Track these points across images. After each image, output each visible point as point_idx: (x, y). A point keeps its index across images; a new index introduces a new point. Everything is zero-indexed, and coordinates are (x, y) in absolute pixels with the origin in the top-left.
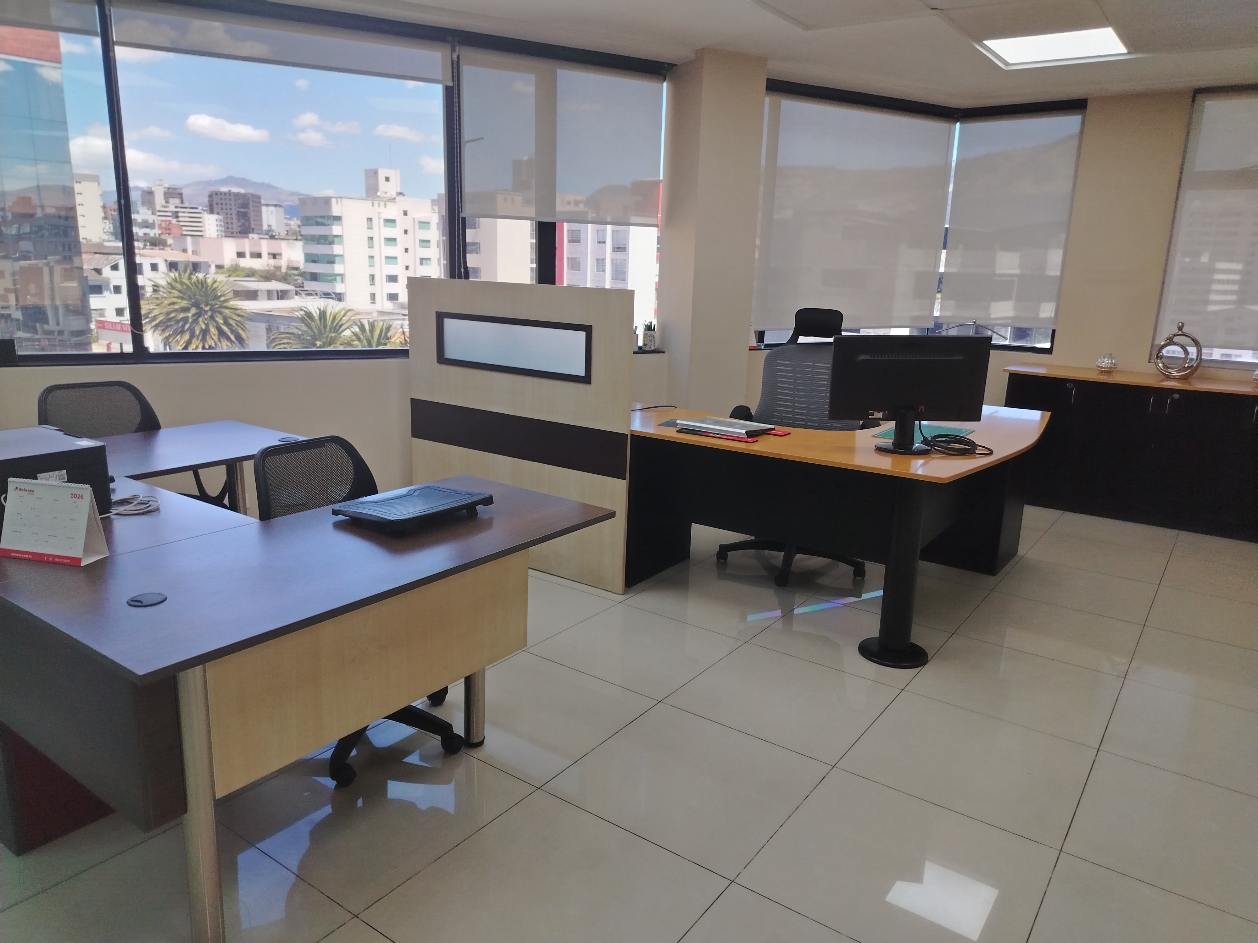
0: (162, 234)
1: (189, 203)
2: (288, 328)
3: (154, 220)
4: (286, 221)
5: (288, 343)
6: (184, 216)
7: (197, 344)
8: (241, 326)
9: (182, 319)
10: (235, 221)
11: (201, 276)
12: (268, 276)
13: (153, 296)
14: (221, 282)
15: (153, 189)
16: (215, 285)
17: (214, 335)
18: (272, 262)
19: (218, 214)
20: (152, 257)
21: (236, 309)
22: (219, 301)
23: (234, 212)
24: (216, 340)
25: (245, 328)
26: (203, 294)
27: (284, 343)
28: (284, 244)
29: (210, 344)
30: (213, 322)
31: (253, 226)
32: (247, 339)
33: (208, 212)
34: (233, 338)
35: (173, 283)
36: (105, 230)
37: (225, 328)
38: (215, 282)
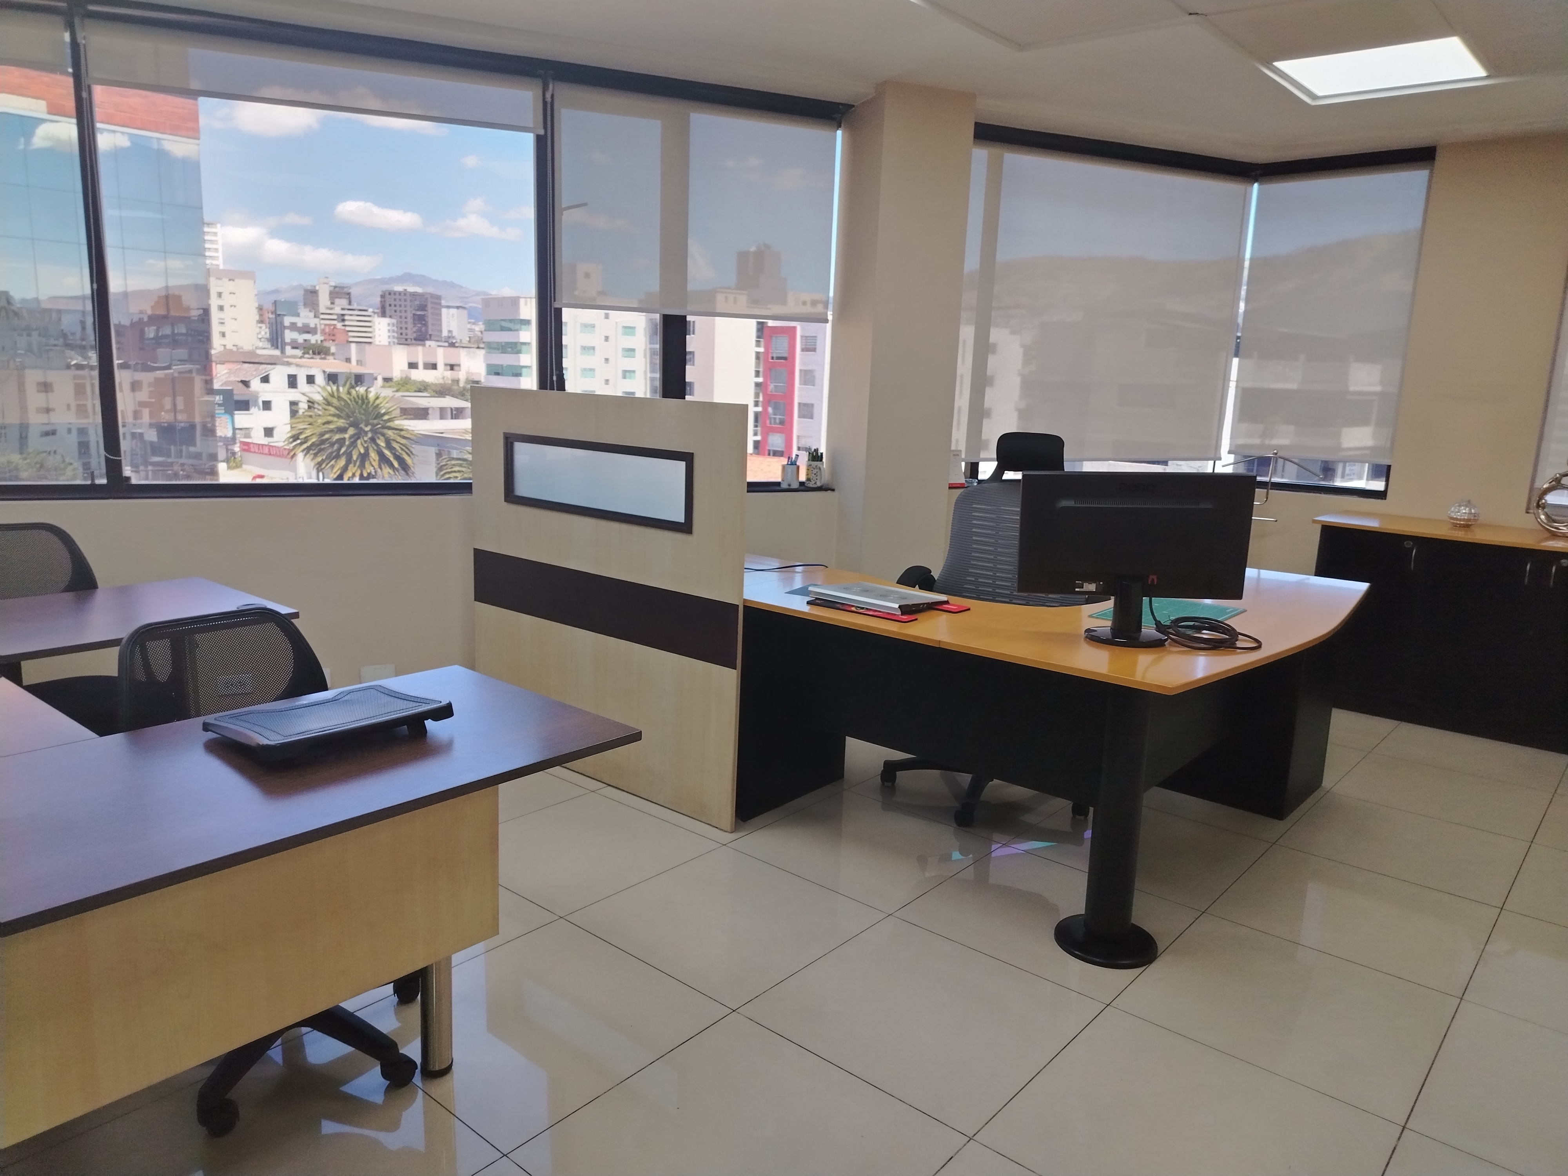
0: (325, 340)
1: (358, 304)
2: (461, 452)
3: (316, 325)
4: (469, 326)
5: (459, 471)
6: (351, 320)
7: (354, 471)
8: (406, 450)
9: (338, 441)
10: (410, 326)
11: (361, 390)
12: (441, 391)
13: (306, 414)
14: (385, 398)
15: (317, 288)
16: (378, 402)
17: (374, 460)
18: (449, 374)
19: (390, 317)
20: (308, 367)
21: (401, 430)
22: (382, 420)
23: (409, 316)
24: (376, 467)
25: (411, 452)
26: (363, 412)
27: (455, 472)
28: (463, 352)
29: (369, 471)
30: (374, 446)
31: (430, 332)
32: (412, 465)
33: (380, 314)
34: (396, 464)
35: (330, 399)
36: (260, 336)
37: (387, 453)
38: (377, 398)
